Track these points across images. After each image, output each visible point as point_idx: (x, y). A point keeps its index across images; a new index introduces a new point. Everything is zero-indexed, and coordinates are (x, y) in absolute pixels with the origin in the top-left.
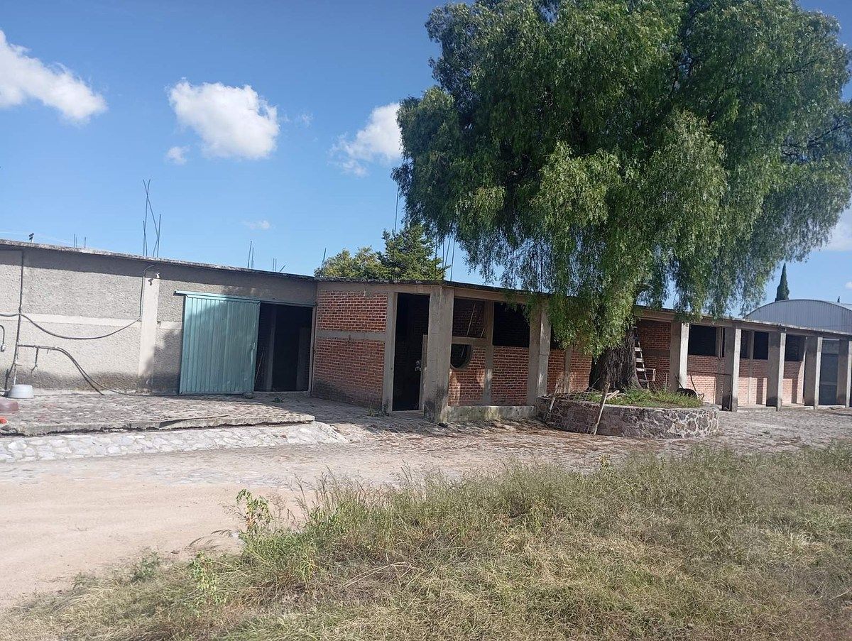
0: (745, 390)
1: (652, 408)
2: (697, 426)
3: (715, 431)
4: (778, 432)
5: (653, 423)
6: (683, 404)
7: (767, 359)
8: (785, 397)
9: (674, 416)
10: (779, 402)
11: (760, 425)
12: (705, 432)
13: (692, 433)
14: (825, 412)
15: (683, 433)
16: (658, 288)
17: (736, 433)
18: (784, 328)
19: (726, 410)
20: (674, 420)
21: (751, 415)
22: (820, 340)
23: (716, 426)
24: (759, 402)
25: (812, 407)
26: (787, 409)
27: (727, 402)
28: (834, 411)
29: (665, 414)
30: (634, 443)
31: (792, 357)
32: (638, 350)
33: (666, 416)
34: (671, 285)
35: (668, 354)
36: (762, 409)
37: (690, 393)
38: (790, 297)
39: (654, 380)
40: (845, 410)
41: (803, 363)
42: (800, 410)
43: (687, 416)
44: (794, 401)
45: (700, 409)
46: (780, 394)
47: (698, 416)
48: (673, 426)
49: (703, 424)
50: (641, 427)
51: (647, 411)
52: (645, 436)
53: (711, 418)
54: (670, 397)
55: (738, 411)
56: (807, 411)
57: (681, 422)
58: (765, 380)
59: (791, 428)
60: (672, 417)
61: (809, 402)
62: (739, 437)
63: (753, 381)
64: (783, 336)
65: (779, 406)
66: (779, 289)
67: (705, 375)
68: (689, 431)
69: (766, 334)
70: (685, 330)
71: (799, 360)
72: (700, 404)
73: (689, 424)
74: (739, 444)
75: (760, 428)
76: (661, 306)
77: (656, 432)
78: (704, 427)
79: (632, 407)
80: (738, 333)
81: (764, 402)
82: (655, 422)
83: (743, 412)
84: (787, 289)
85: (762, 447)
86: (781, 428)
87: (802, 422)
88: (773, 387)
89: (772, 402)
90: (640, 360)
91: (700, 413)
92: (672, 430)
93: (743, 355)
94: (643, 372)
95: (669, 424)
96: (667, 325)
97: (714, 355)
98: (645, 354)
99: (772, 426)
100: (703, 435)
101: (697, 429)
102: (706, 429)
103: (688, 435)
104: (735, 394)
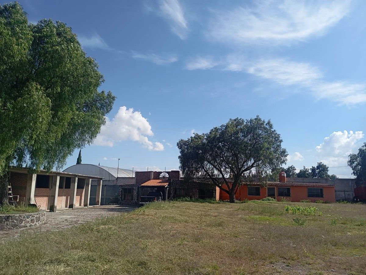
0: (60, 202)
1: (13, 215)
2: (35, 221)
3: (44, 222)
4: (71, 219)
5: (13, 222)
6: (30, 211)
7: (70, 188)
8: (76, 204)
9: (24, 217)
10: (74, 206)
11: (64, 217)
12: (39, 223)
13: (33, 224)
14: (91, 208)
15: (28, 225)
16: (21, 158)
17: (53, 222)
18: (77, 175)
19: (51, 212)
20: (24, 219)
21: (62, 213)
22: (91, 180)
23: (44, 220)
24: (66, 207)
25: (86, 207)
26: (78, 209)
27: (52, 208)
28: (94, 208)
29: (20, 217)
30: (2, 233)
31: (80, 187)
32: (9, 187)
33: (20, 218)
34: (28, 157)
35: (25, 188)
36: (67, 210)
37: (34, 206)
38: (82, 163)
39: (18, 201)
40: (98, 207)
41: (84, 189)
42: (82, 208)
43: (31, 217)
44: (80, 205)
45: (37, 213)
46: (74, 203)
47: (36, 216)
48: (24, 222)
49: (38, 219)
50: (7, 224)
51: (11, 216)
52: (9, 229)
53: (42, 217)
54: (24, 209)
55: (57, 212)
56: (84, 209)
57: (28, 220)
58: (69, 197)
59: (77, 217)
60: (23, 218)
61: (86, 205)
62: (54, 223)
63: (64, 198)
64: (77, 179)
65: (74, 208)
66: (78, 159)
67: (43, 197)
68: (31, 223)
69: (70, 178)
70: (34, 177)
71: (83, 188)
72: (38, 210)
73: (32, 220)
74: (54, 226)
75: (64, 218)
76: (22, 166)
77: (15, 226)
78: (39, 221)
79: (3, 215)
80: (58, 178)
81: (68, 207)
82: (15, 221)
83: (59, 212)
84: (81, 159)
85: (63, 226)
86: (72, 217)
87: (82, 214)
88: (72, 199)
89: (71, 206)
90: (10, 192)
91: (37, 214)
92: (23, 224)
93: (60, 187)
94: (12, 198)
95: (21, 221)
96: (26, 175)
97: (48, 187)
98: (13, 189)
99: (70, 217)
100: (38, 225)
101: (35, 222)
102: (39, 222)
103: (30, 226)
104: (55, 204)
